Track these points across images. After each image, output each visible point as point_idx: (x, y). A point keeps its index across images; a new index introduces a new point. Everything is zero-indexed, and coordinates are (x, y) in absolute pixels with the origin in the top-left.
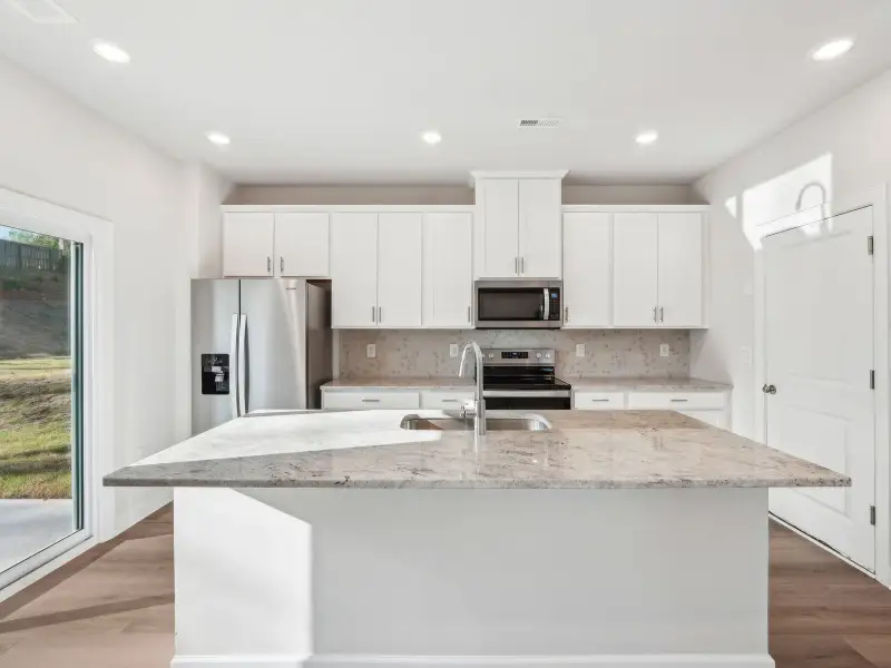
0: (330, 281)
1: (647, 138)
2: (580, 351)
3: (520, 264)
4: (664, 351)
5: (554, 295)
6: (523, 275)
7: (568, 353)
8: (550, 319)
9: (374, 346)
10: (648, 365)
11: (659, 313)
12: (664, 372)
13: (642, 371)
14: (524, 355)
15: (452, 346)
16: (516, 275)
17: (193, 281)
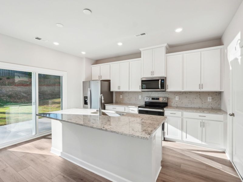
0: (110, 80)
1: (179, 30)
2: (177, 98)
3: (152, 73)
4: (209, 99)
5: (163, 81)
6: (153, 76)
7: (173, 99)
8: (161, 88)
9: (122, 96)
10: (202, 104)
11: (201, 86)
12: (210, 107)
13: (201, 106)
14: (158, 99)
15: (140, 96)
16: (151, 76)
17: (83, 82)
